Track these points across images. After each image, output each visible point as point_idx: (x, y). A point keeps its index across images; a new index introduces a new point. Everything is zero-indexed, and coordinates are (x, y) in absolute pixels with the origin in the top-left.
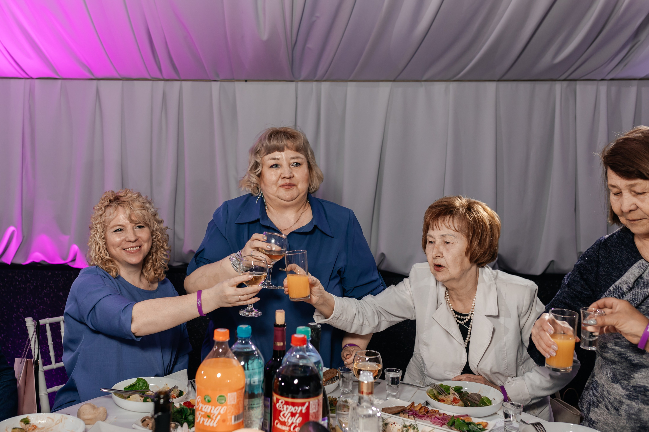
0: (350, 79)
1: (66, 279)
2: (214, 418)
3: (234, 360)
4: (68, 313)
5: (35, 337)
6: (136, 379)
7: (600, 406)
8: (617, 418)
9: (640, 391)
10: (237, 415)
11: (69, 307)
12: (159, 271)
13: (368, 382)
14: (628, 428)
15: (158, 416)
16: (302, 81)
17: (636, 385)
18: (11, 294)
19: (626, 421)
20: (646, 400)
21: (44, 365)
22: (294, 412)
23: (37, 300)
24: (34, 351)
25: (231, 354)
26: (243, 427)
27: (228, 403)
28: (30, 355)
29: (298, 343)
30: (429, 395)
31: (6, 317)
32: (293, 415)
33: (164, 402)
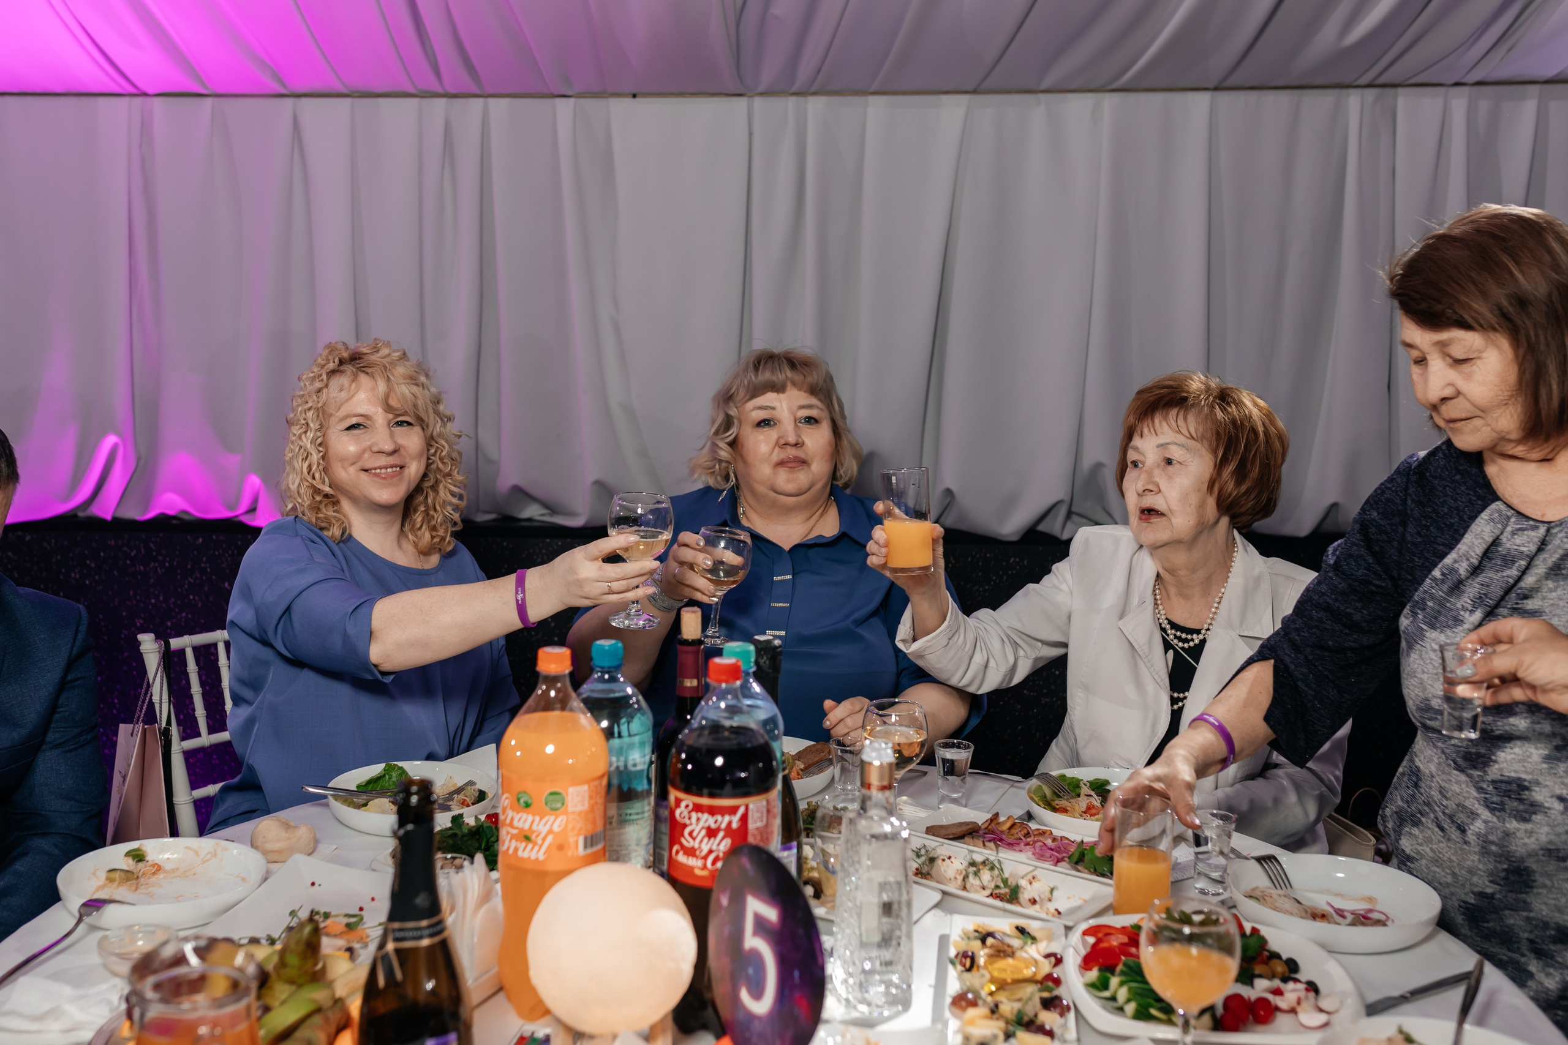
0: (872, 89)
1: (236, 552)
2: (539, 842)
3: (585, 719)
4: (235, 621)
5: (162, 677)
6: (383, 765)
7: (1423, 824)
8: (1461, 849)
9: (1510, 791)
10: (589, 836)
11: (236, 609)
12: (441, 532)
13: (881, 763)
14: (1482, 873)
15: (407, 833)
16: (762, 94)
17: (1500, 777)
18: (116, 587)
19: (1477, 857)
20: (1522, 811)
21: (184, 737)
22: (713, 826)
23: (173, 600)
24: (161, 707)
25: (576, 703)
26: (605, 861)
27: (570, 809)
28: (151, 717)
29: (724, 677)
30: (1032, 799)
31: (106, 638)
32: (711, 833)
33: (419, 800)
